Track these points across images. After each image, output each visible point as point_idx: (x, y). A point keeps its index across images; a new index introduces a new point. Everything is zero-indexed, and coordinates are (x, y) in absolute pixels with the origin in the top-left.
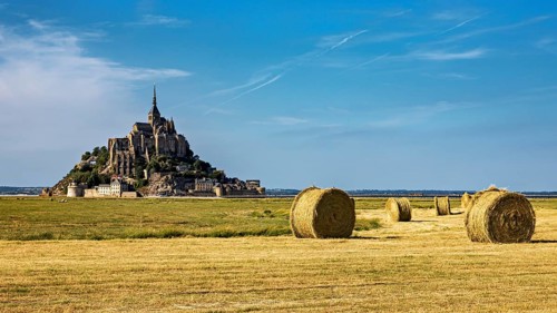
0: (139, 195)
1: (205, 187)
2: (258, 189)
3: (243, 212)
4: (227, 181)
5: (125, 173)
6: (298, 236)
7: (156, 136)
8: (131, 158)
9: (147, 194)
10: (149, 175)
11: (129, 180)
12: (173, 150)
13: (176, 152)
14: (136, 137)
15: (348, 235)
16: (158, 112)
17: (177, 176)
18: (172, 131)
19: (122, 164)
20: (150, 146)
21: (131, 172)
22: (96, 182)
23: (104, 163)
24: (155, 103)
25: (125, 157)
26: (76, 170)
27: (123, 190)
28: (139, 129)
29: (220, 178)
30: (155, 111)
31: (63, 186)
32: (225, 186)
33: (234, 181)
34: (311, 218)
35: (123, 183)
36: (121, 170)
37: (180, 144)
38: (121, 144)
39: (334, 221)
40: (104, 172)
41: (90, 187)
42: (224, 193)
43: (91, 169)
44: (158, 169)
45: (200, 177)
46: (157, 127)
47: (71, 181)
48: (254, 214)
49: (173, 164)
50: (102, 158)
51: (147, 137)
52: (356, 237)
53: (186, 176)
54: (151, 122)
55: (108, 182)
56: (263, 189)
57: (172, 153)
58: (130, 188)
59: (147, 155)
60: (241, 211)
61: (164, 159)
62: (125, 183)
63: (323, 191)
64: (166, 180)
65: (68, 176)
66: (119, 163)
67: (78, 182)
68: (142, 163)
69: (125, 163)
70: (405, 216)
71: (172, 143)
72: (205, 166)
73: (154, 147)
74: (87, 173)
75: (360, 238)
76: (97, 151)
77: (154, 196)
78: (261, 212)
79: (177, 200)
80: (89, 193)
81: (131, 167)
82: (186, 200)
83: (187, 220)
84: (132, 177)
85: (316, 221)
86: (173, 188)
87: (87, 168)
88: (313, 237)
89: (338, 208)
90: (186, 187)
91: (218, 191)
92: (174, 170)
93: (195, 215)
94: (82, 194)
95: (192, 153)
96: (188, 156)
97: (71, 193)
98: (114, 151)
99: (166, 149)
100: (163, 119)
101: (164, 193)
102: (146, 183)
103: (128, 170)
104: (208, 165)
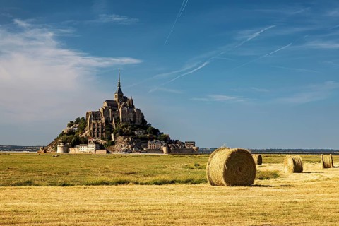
0: (108, 152)
1: (156, 146)
2: (194, 148)
3: (179, 165)
4: (171, 142)
5: (98, 136)
6: (213, 184)
7: (120, 110)
8: (102, 125)
9: (114, 151)
10: (115, 138)
11: (101, 141)
12: (132, 119)
13: (135, 121)
14: (106, 110)
15: (250, 184)
16: (122, 93)
17: (135, 138)
18: (131, 106)
19: (96, 130)
20: (116, 117)
21: (102, 135)
22: (77, 143)
23: (83, 129)
24: (119, 86)
25: (98, 125)
26: (63, 134)
27: (96, 148)
28: (108, 104)
29: (167, 140)
30: (120, 92)
31: (54, 145)
32: (170, 145)
33: (176, 142)
34: (222, 171)
35: (96, 143)
36: (96, 134)
37: (137, 115)
38: (96, 115)
39: (240, 173)
40: (84, 135)
41: (73, 146)
42: (169, 151)
43: (74, 134)
44: (121, 133)
45: (152, 139)
46: (121, 103)
47: (60, 142)
48: (187, 167)
49: (132, 130)
50: (82, 126)
51: (114, 110)
52: (256, 186)
53: (142, 139)
54: (116, 99)
55: (86, 142)
56: (197, 149)
57: (131, 122)
58: (102, 147)
59: (114, 123)
60: (178, 165)
61: (126, 126)
62: (98, 143)
63: (231, 150)
64: (127, 142)
65: (58, 138)
66: (94, 129)
67: (65, 142)
68: (110, 129)
69: (98, 129)
70: (298, 169)
71: (132, 115)
72: (155, 131)
73: (119, 117)
74: (71, 136)
75: (260, 186)
76: (78, 121)
77: (119, 153)
78: (192, 165)
79: (134, 156)
80: (72, 151)
81: (102, 132)
82: (140, 156)
83: (136, 171)
84: (103, 139)
85: (226, 174)
86: (132, 147)
87: (71, 133)
88: (223, 185)
89: (242, 164)
90: (142, 146)
91: (164, 149)
92: (133, 134)
93: (143, 167)
94: (67, 152)
95: (146, 122)
96: (143, 125)
97: (60, 151)
98: (90, 121)
99: (127, 119)
100: (125, 98)
101: (126, 151)
102: (113, 143)
103: (100, 134)
104: (157, 130)
